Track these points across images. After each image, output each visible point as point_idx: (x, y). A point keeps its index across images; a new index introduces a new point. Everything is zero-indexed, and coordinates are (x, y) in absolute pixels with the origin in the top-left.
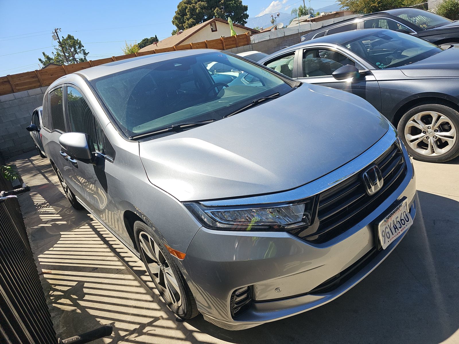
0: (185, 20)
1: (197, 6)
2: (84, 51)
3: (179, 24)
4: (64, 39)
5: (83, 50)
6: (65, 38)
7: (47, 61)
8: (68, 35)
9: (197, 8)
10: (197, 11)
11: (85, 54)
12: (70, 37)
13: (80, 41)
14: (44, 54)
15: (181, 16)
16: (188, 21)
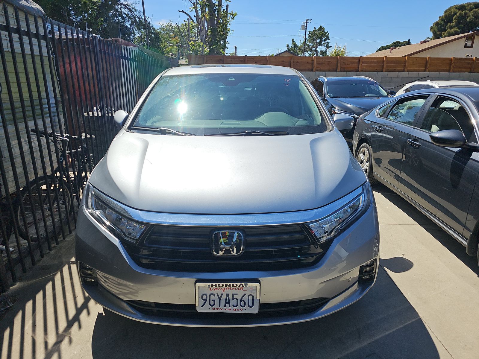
0: (448, 28)
1: (471, 14)
2: (328, 44)
3: (438, 31)
4: (315, 30)
5: (328, 42)
6: (317, 29)
7: (293, 47)
8: (321, 26)
9: (470, 16)
10: (468, 19)
11: (328, 47)
12: (321, 28)
13: (329, 33)
14: (293, 40)
15: (444, 22)
16: (451, 30)
